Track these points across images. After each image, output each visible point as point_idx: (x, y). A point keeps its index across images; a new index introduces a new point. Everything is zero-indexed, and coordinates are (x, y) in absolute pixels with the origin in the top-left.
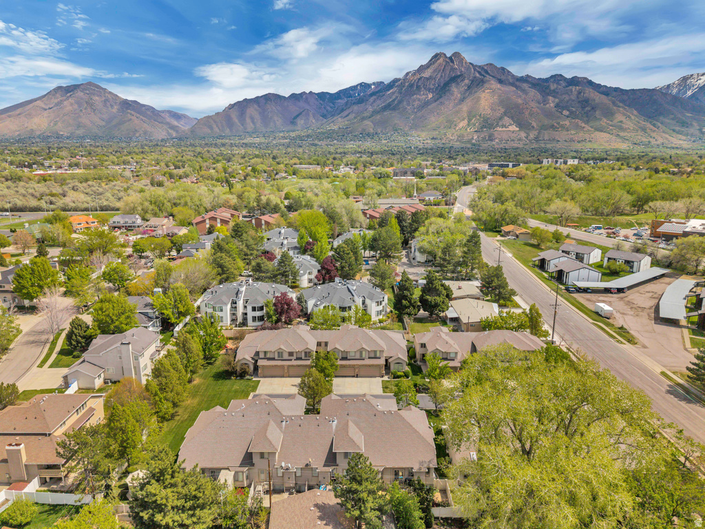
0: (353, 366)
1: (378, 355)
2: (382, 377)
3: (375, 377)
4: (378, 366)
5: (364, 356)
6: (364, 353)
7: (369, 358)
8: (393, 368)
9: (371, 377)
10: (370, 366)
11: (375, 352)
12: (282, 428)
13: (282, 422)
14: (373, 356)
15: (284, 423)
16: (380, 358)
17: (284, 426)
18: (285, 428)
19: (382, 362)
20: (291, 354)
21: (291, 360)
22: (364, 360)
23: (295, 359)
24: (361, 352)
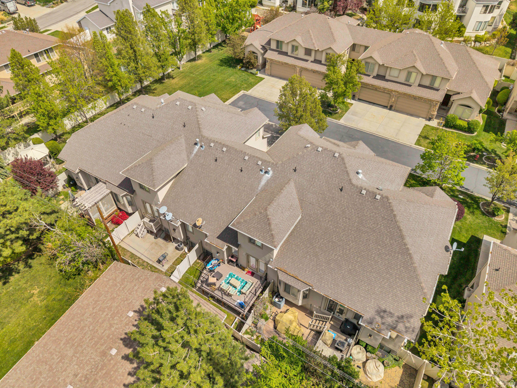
0: (389, 92)
1: (436, 85)
2: (430, 119)
3: (418, 116)
4: (429, 102)
5: (412, 80)
6: (414, 75)
7: (420, 85)
8: (455, 111)
9: (412, 115)
10: (415, 98)
11: (434, 78)
12: (191, 153)
13: (196, 144)
14: (427, 83)
15: (197, 147)
16: (437, 90)
17: (195, 152)
18: (196, 155)
19: (439, 97)
20: (308, 52)
21: (307, 61)
22: (410, 86)
23: (312, 62)
24: (409, 74)
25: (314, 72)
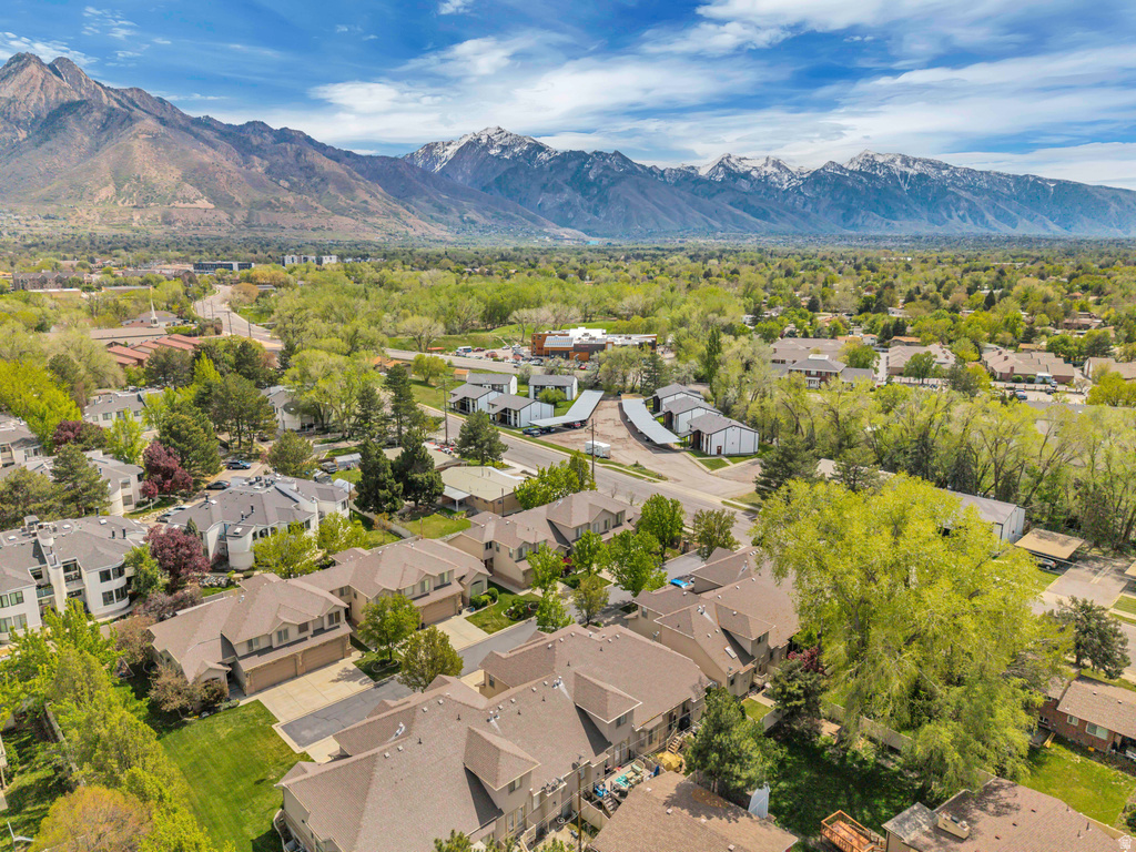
1: (447, 580)
2: (460, 613)
3: (449, 617)
4: (452, 598)
5: (427, 588)
6: (427, 583)
8: (470, 593)
9: (443, 620)
10: (439, 602)
11: (442, 575)
12: (496, 730)
13: (488, 721)
14: (439, 584)
15: (493, 721)
16: (450, 584)
17: (497, 727)
18: (501, 727)
19: (457, 588)
20: (303, 627)
21: (305, 639)
22: (428, 594)
23: (312, 636)
24: (423, 583)
25: (324, 645)
